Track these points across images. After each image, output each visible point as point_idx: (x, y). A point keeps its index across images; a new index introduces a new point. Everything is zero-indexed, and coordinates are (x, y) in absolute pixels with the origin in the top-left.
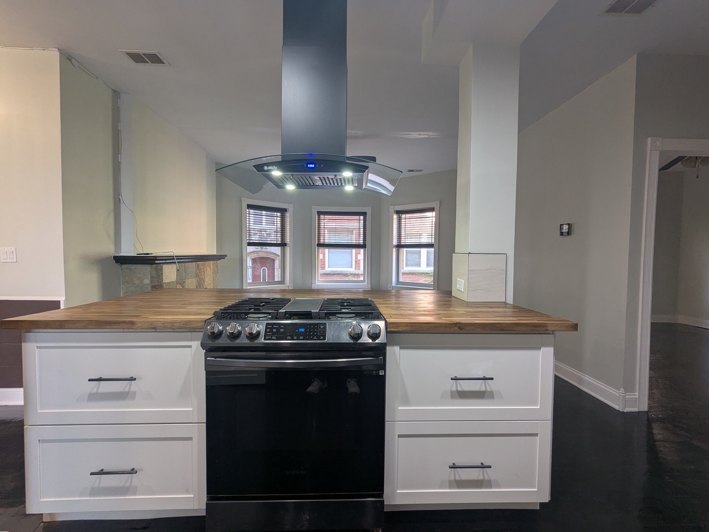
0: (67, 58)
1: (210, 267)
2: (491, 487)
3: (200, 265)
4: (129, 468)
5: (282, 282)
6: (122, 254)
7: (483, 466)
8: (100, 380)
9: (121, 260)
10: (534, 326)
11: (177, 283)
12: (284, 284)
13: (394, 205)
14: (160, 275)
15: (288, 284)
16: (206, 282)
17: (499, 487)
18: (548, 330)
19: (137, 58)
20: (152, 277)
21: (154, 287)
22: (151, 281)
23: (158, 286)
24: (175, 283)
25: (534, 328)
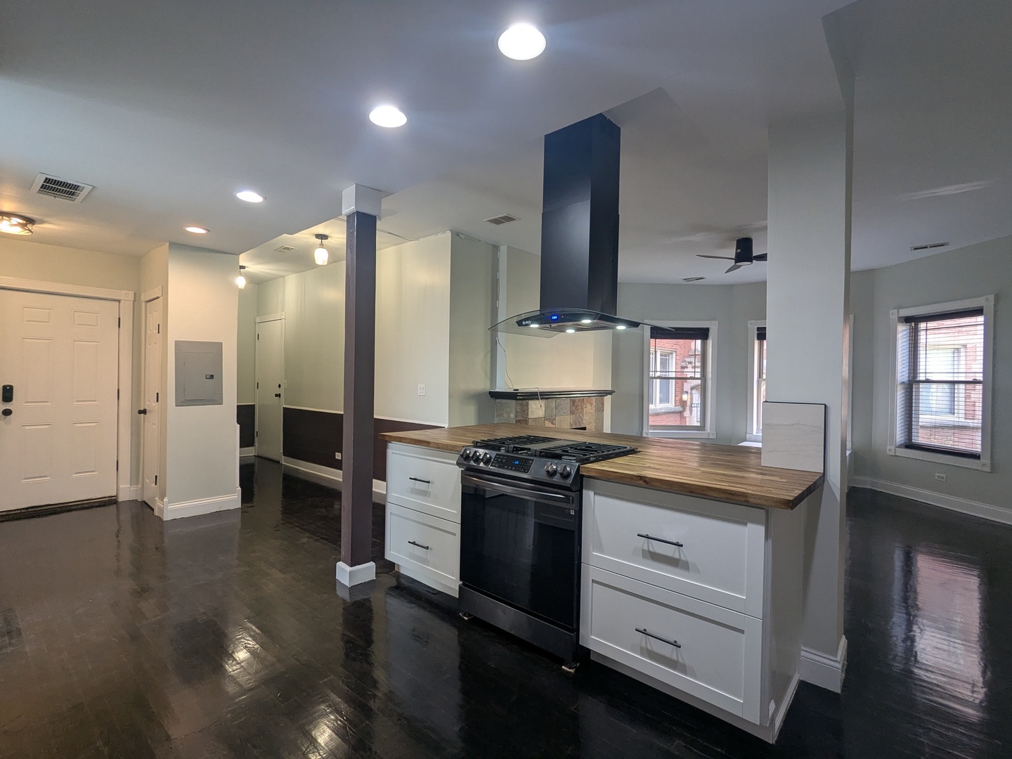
0: (456, 235)
1: (591, 404)
2: (685, 673)
3: (577, 401)
4: (425, 546)
5: (702, 427)
6: (497, 390)
7: (675, 644)
8: (415, 479)
9: (495, 395)
10: (731, 494)
11: (545, 418)
12: (705, 430)
13: (899, 308)
14: (525, 411)
15: (709, 431)
16: (584, 421)
17: (695, 677)
18: (748, 502)
19: (497, 221)
20: (516, 412)
21: (518, 421)
22: (516, 416)
23: (522, 420)
24: (543, 419)
25: (730, 497)
